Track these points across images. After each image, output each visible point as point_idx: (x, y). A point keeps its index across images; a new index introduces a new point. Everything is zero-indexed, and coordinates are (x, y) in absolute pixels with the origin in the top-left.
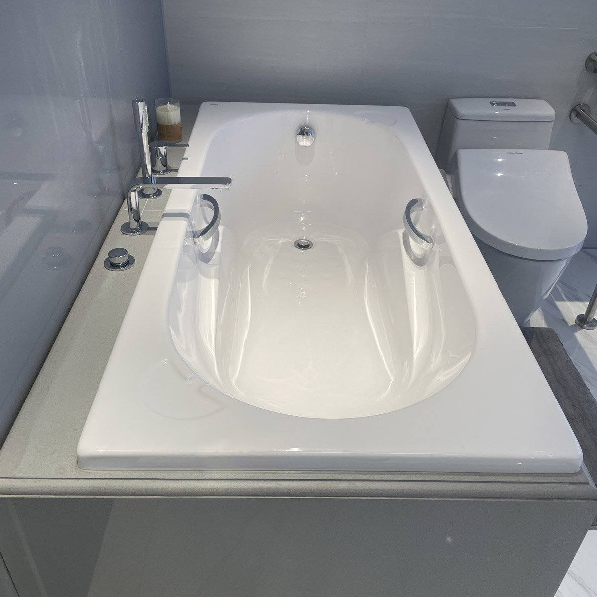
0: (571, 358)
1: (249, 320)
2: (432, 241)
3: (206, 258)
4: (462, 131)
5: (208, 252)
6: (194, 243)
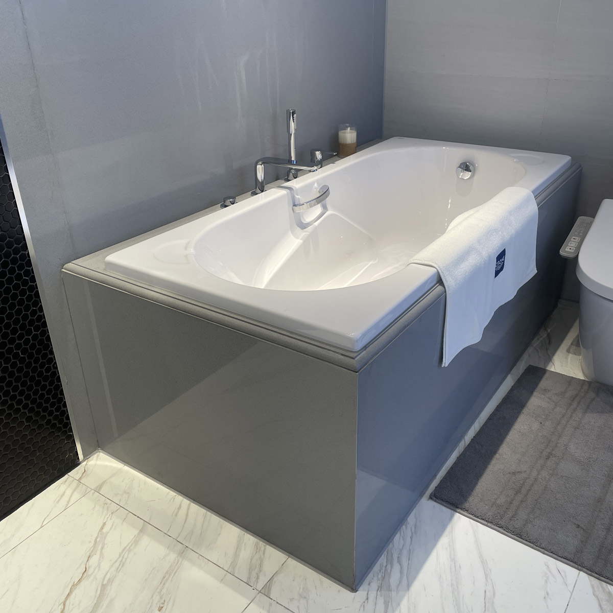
3: (302, 225)
6: (293, 210)
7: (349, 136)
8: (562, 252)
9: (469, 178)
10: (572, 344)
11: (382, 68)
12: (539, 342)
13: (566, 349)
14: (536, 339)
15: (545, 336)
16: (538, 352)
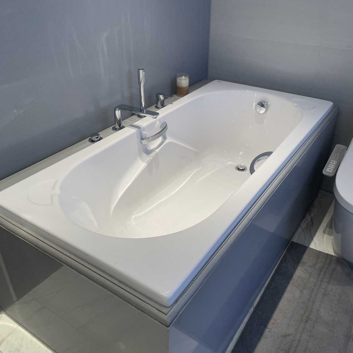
3: (148, 152)
5: (151, 150)
6: (141, 142)
7: (184, 81)
8: (324, 172)
9: (264, 113)
10: (327, 226)
11: (208, 31)
12: (305, 224)
13: (322, 231)
14: (303, 222)
15: (309, 219)
16: (304, 233)
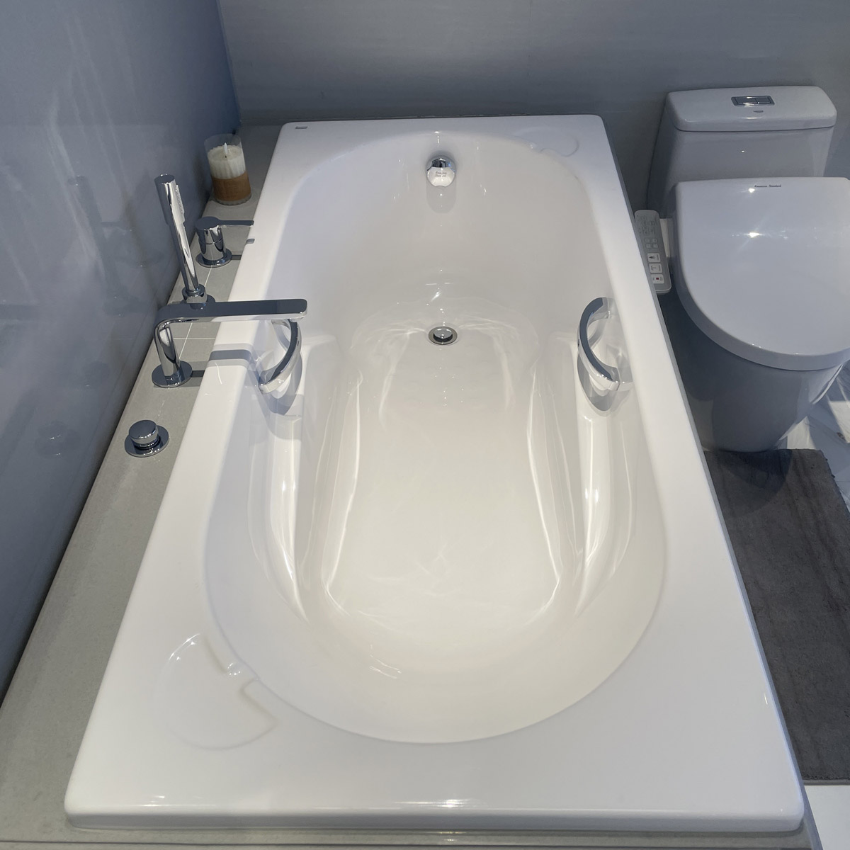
0: (846, 499)
1: (356, 476)
2: (617, 379)
3: (281, 406)
4: (686, 151)
5: (285, 397)
9: (453, 181)
